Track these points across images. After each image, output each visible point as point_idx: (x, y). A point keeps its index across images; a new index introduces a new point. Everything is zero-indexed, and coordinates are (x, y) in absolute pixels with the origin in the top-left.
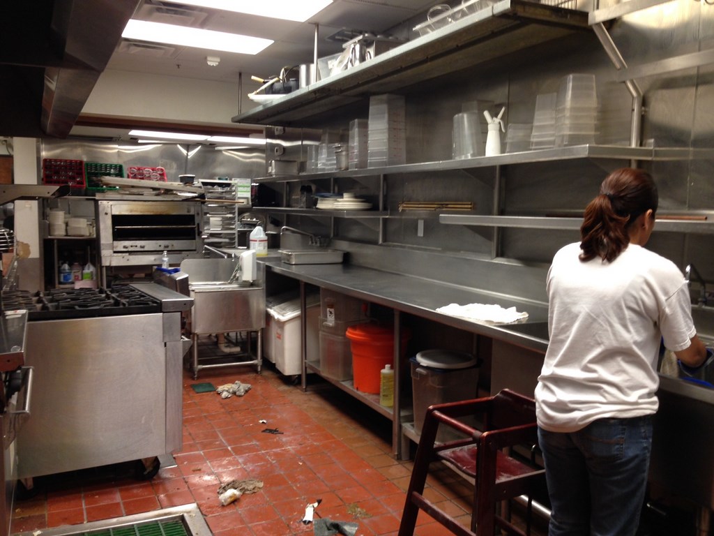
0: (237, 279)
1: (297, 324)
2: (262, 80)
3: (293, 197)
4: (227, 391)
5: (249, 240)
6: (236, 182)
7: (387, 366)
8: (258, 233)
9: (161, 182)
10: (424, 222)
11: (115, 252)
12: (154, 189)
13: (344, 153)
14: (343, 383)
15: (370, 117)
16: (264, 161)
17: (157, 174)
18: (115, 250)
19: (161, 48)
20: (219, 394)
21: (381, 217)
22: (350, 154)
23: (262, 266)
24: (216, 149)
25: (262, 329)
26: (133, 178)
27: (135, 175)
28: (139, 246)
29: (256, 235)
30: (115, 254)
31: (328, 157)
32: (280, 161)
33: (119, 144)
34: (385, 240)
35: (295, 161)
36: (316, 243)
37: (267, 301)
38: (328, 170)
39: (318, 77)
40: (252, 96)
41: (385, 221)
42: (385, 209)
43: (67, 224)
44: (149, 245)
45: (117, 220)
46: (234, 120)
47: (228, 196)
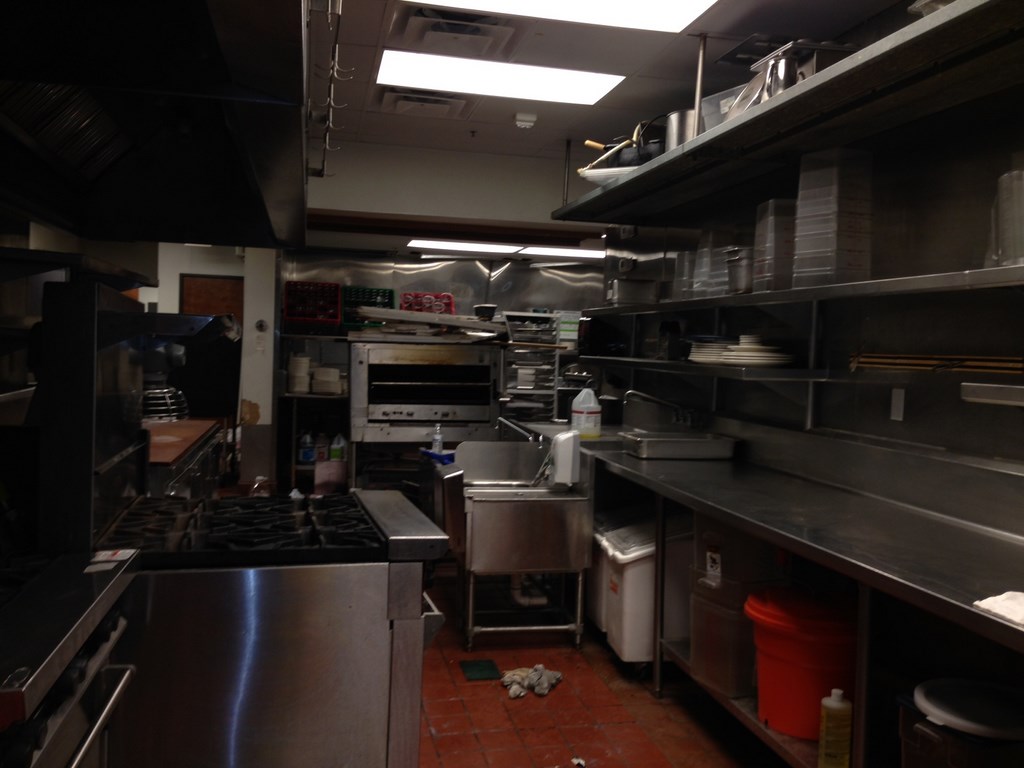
0: (547, 478)
1: (647, 569)
2: (601, 146)
3: (647, 340)
4: (519, 683)
5: (572, 412)
6: (558, 315)
7: (836, 692)
8: (585, 399)
9: (447, 316)
10: (906, 394)
11: (370, 421)
12: (432, 325)
13: (744, 263)
14: (736, 703)
15: (801, 193)
16: (600, 286)
17: (441, 304)
18: (371, 418)
19: (445, 103)
20: (506, 687)
21: (811, 381)
22: (756, 264)
23: (589, 459)
24: (532, 266)
25: (586, 572)
26: (407, 309)
27: (410, 305)
28: (405, 412)
29: (583, 402)
30: (371, 425)
31: (712, 270)
32: (626, 280)
33: (397, 262)
34: (817, 422)
35: (652, 281)
36: (685, 420)
37: (596, 520)
38: (712, 293)
39: (701, 128)
40: (587, 172)
41: (817, 385)
42: (820, 365)
43: (312, 376)
44: (420, 411)
45: (376, 371)
46: (556, 216)
47: (545, 337)
